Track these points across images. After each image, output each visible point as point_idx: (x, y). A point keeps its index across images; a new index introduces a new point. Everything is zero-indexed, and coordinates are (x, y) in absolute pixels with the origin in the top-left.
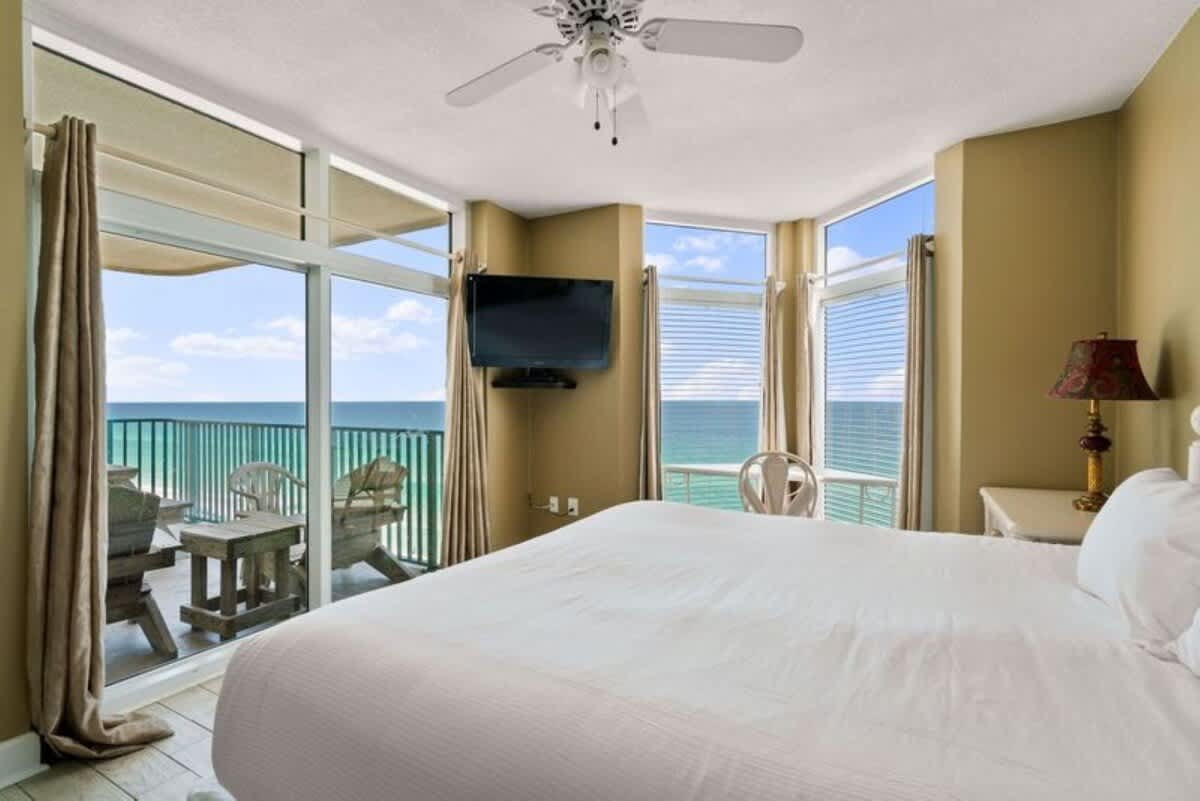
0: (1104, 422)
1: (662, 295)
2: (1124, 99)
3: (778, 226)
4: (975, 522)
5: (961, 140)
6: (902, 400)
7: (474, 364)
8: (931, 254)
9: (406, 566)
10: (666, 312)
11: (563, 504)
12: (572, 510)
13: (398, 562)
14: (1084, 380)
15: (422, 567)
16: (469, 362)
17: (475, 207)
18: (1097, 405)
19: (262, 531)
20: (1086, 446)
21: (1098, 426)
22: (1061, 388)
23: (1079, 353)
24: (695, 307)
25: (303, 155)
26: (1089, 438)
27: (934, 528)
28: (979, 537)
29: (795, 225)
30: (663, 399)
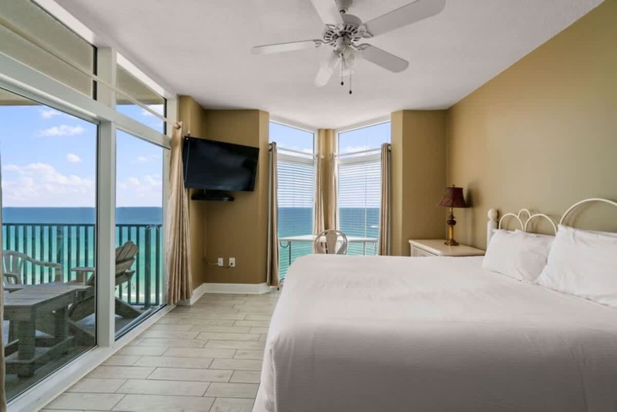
0: (454, 215)
1: (278, 157)
2: (450, 106)
3: (319, 130)
4: (407, 252)
5: (402, 109)
6: (380, 207)
7: (186, 187)
8: (390, 151)
9: (135, 307)
10: (280, 165)
11: (226, 261)
12: (232, 264)
13: (129, 305)
14: (451, 201)
15: (141, 307)
16: (184, 186)
17: (182, 98)
18: (452, 209)
19: (52, 297)
20: (449, 224)
21: (452, 217)
22: (443, 203)
23: (448, 191)
24: (287, 163)
25: (96, 49)
26: (450, 221)
27: (391, 254)
28: (409, 257)
29: (327, 131)
30: (279, 207)
